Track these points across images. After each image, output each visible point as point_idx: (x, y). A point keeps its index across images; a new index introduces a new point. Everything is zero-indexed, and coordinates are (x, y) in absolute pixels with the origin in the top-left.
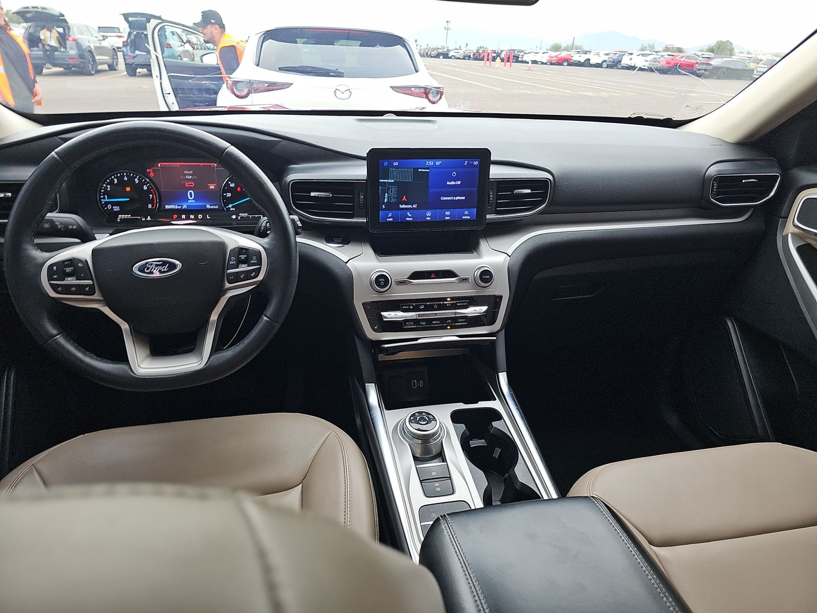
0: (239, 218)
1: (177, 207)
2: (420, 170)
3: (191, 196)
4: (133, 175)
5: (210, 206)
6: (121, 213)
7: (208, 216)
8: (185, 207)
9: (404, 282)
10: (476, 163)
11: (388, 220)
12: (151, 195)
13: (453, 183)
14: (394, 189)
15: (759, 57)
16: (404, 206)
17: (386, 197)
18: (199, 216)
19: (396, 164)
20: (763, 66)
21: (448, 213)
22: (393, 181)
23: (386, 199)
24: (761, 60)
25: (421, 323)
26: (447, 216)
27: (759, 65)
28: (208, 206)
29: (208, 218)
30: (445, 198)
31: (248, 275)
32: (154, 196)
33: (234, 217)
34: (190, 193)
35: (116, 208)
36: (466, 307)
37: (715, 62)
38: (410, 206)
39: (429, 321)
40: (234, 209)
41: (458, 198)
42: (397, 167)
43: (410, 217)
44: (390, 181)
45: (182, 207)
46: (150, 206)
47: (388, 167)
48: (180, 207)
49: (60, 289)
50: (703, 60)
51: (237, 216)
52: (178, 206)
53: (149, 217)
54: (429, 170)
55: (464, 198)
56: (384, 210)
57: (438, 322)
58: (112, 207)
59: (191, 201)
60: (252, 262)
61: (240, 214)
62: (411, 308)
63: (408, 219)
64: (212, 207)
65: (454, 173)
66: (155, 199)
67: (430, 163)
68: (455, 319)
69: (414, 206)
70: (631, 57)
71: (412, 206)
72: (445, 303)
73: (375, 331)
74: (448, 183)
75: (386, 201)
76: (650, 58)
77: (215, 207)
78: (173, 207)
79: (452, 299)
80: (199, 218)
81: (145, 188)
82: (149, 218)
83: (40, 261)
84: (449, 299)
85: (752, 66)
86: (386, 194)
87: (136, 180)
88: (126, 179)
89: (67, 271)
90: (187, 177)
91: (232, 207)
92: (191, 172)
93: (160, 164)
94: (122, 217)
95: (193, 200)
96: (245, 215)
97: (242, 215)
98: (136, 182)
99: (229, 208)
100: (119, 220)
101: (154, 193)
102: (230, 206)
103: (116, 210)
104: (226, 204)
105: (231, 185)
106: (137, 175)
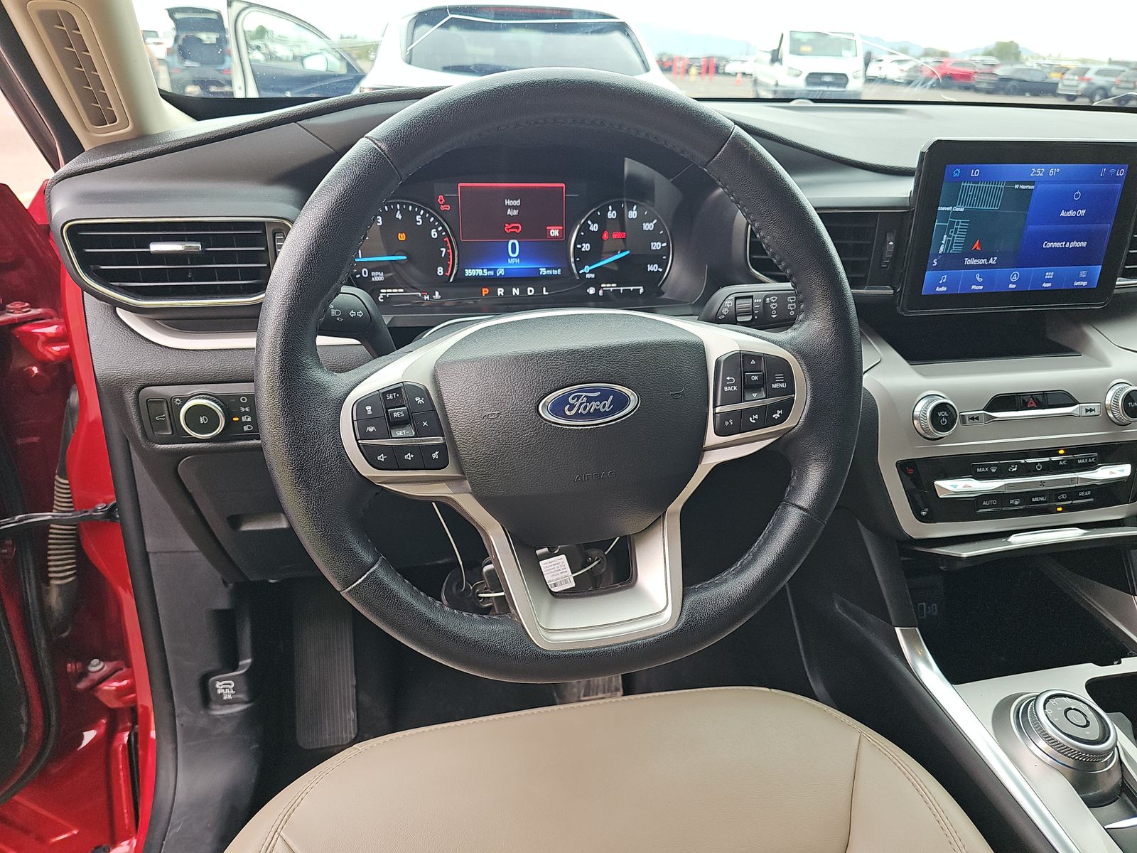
0: (601, 292)
1: (486, 273)
2: (1017, 186)
3: (514, 252)
4: (413, 209)
5: (547, 269)
6: (387, 284)
7: (544, 289)
8: (501, 272)
9: (977, 418)
10: (1122, 173)
11: (938, 289)
12: (444, 250)
13: (1071, 213)
14: (961, 226)
15: (1063, 64)
16: (973, 261)
17: (943, 242)
18: (529, 289)
19: (975, 173)
20: (1071, 77)
21: (1049, 275)
22: (962, 210)
23: (942, 247)
24: (1068, 69)
25: (1011, 502)
26: (1048, 281)
27: (1066, 76)
28: (543, 271)
29: (545, 293)
30: (1050, 245)
31: (765, 415)
32: (450, 251)
33: (591, 291)
34: (513, 244)
35: (378, 277)
36: (1091, 467)
37: (1002, 71)
38: (984, 261)
39: (1026, 497)
40: (593, 276)
41: (1075, 244)
42: (976, 180)
43: (978, 284)
44: (957, 210)
45: (495, 273)
46: (440, 271)
47: (958, 181)
48: (491, 273)
49: (381, 458)
50: (986, 69)
51: (598, 288)
52: (488, 270)
53: (437, 293)
54: (1033, 187)
55: (1084, 244)
56: (936, 268)
57: (1042, 499)
58: (370, 274)
59: (514, 261)
60: (774, 386)
61: (603, 285)
62: (994, 470)
63: (974, 287)
64: (550, 272)
65: (1078, 192)
66: (451, 257)
67: (1038, 171)
68: (1073, 493)
69: (991, 261)
70: (880, 64)
71: (988, 261)
72: (1054, 459)
73: (922, 519)
74: (1063, 214)
75: (941, 250)
76: (906, 67)
77: (555, 272)
78: (479, 272)
79: (1069, 450)
80: (529, 294)
81: (434, 234)
82: (437, 295)
83: (336, 392)
84: (1061, 452)
85: (1055, 77)
86: (945, 236)
87: (418, 218)
88: (399, 216)
89: (395, 415)
90: (509, 212)
91: (591, 272)
92: (518, 203)
93: (460, 185)
94: (387, 293)
95: (516, 260)
96: (611, 287)
97: (606, 287)
98: (419, 222)
99: (585, 273)
100: (381, 299)
101: (449, 245)
102: (587, 269)
103: (376, 280)
104: (580, 266)
105: (592, 228)
106: (420, 209)
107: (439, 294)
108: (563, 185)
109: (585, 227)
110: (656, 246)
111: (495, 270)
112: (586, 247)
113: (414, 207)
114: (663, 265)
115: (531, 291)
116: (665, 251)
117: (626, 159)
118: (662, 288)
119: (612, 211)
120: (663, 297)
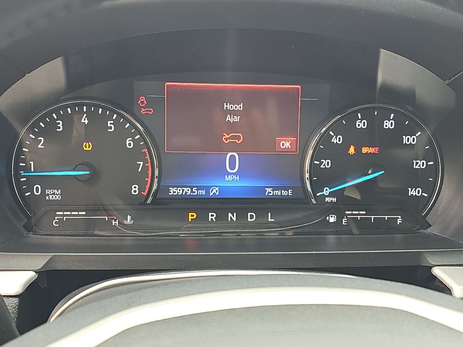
0: (344, 221)
1: (195, 192)
3: (232, 167)
4: (104, 112)
5: (274, 189)
8: (214, 192)
12: (141, 163)
28: (269, 191)
29: (270, 220)
32: (149, 165)
33: (331, 219)
34: (232, 158)
35: (54, 195)
40: (334, 200)
45: (207, 192)
46: (135, 189)
48: (202, 192)
52: (199, 188)
58: (43, 191)
61: (348, 212)
64: (278, 193)
66: (150, 172)
77: (284, 193)
78: (186, 191)
81: (129, 143)
87: (110, 123)
88: (84, 120)
90: (228, 118)
91: (331, 195)
92: (240, 107)
93: (167, 83)
94: (64, 215)
95: (235, 177)
96: (359, 214)
97: (352, 214)
98: (111, 128)
99: (325, 196)
100: (56, 223)
101: (148, 157)
102: (327, 191)
103: (51, 198)
104: (317, 186)
105: (334, 140)
106: (113, 112)
107: (132, 219)
108: (299, 86)
109: (326, 138)
110: (420, 164)
111: (207, 189)
112: (326, 164)
113: (105, 109)
114: (430, 188)
115: (252, 217)
116: (431, 171)
117: (382, 50)
118: (428, 219)
119: (361, 120)
120: (429, 230)
